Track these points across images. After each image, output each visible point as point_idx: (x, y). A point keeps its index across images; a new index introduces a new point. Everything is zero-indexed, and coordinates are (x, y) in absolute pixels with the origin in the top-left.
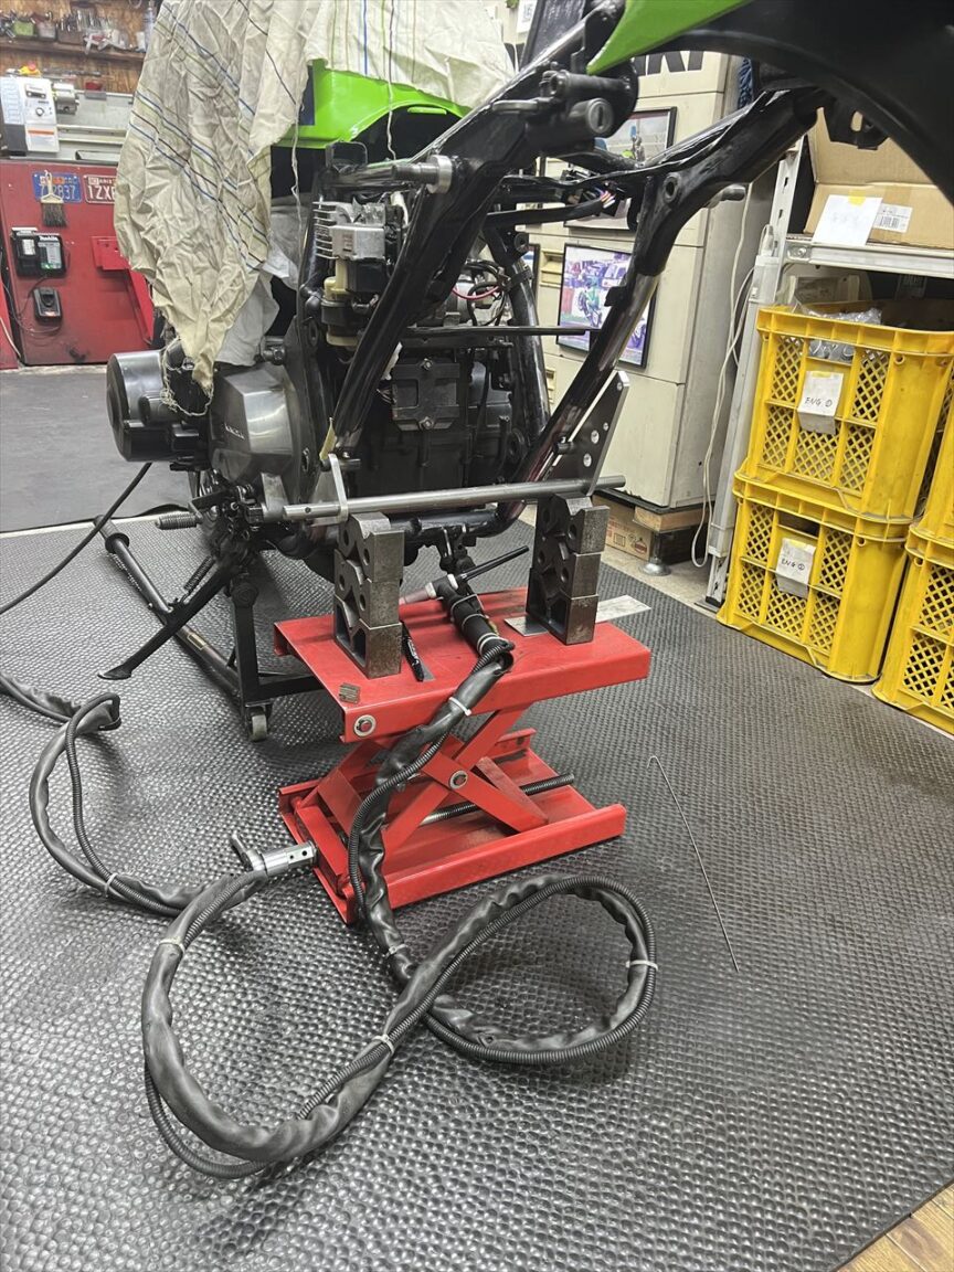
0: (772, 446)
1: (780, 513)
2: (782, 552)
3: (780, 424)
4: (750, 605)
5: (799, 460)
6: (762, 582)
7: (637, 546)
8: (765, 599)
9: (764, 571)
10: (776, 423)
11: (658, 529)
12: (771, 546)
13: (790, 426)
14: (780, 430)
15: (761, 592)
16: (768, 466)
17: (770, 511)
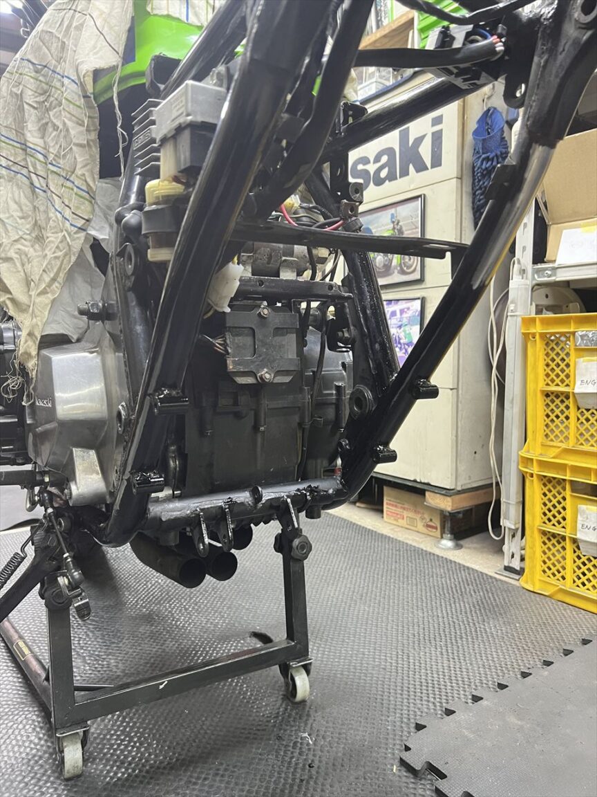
0: (552, 426)
1: (572, 482)
2: (579, 518)
3: (557, 406)
4: (554, 570)
5: (582, 434)
6: (564, 548)
7: (428, 526)
8: (569, 564)
9: (564, 538)
10: (552, 406)
11: (449, 509)
12: (568, 514)
13: (567, 407)
14: (557, 412)
15: (564, 558)
16: (552, 443)
17: (561, 482)
